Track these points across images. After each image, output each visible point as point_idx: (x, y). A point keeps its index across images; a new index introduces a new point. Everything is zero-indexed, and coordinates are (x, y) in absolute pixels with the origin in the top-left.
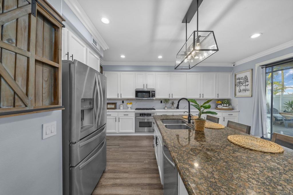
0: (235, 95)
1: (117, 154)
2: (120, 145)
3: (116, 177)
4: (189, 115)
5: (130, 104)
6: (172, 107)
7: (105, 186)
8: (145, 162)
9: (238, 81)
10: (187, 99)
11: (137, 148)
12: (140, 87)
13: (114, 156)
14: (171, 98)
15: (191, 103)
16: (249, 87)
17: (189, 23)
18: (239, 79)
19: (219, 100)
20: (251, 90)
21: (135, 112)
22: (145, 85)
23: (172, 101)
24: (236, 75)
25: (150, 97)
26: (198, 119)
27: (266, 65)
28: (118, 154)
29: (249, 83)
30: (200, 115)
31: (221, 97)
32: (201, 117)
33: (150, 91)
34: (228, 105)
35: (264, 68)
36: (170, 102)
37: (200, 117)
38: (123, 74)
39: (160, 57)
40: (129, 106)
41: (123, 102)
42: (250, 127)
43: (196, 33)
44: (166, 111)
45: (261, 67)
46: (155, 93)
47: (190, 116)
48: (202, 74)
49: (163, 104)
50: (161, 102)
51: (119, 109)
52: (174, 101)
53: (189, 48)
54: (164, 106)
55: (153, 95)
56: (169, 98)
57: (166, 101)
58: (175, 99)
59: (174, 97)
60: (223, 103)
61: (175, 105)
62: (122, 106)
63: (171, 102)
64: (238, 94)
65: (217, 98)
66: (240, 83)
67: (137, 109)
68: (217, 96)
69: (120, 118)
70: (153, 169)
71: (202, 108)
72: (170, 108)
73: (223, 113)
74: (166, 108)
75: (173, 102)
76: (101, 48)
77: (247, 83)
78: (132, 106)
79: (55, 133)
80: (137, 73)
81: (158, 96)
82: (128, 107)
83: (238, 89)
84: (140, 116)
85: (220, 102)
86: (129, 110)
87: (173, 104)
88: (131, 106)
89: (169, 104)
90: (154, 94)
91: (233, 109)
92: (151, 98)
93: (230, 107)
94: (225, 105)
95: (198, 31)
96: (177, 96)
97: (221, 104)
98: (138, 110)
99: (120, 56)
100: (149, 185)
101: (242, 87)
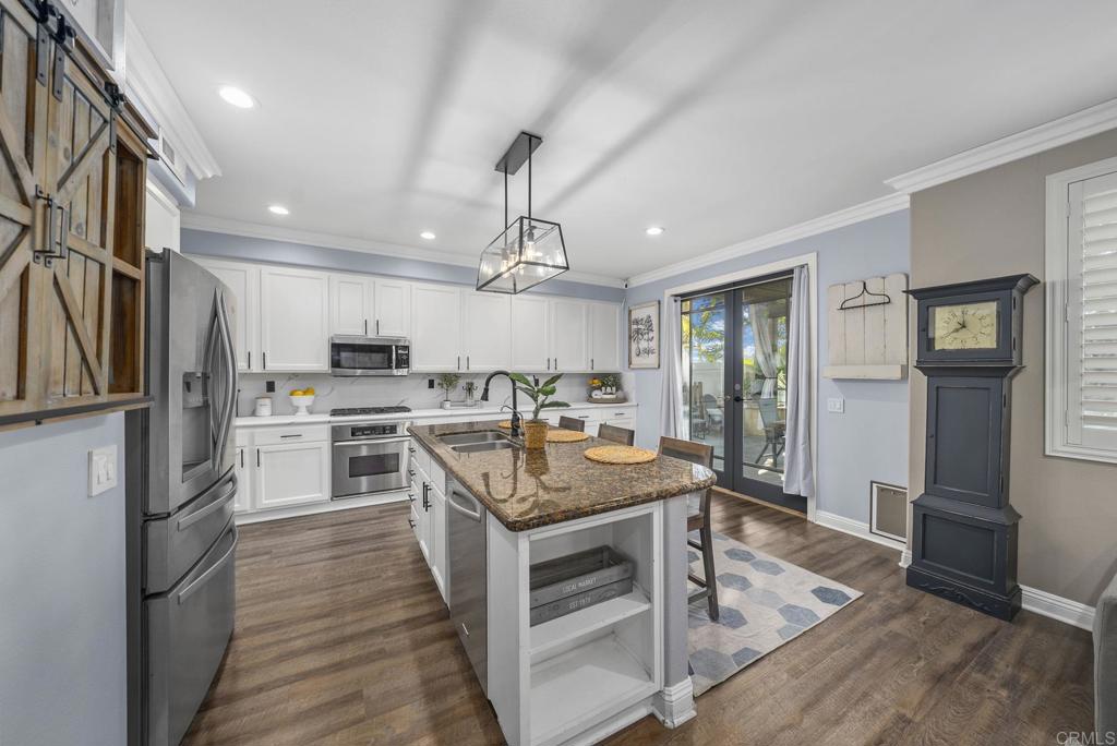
0: (630, 363)
1: (268, 579)
2: (274, 551)
3: (284, 637)
4: (515, 414)
5: (305, 393)
6: (469, 402)
7: (251, 670)
8: (384, 576)
9: (634, 327)
10: (507, 374)
11: (349, 546)
12: (353, 331)
13: (259, 587)
14: (463, 370)
15: (518, 384)
16: (653, 345)
17: (513, 174)
18: (637, 322)
19: (595, 376)
20: (657, 351)
21: (329, 422)
22: (371, 326)
23: (469, 381)
24: (630, 312)
25: (390, 367)
26: (532, 422)
27: (682, 295)
28: (275, 577)
29: (654, 334)
30: (536, 413)
31: (599, 369)
32: (539, 417)
33: (391, 346)
34: (614, 389)
35: (679, 303)
36: (462, 383)
37: (536, 416)
38: (271, 274)
39: (428, 236)
40: (304, 401)
41: (271, 387)
42: (633, 432)
43: (526, 222)
44: (449, 413)
45: (673, 299)
46: (408, 355)
47: (516, 419)
48: (554, 300)
49: (437, 391)
50: (431, 385)
51: (253, 414)
52: (475, 381)
53: (513, 243)
54: (441, 399)
55: (404, 362)
56: (456, 371)
57: (448, 380)
58: (477, 375)
59: (474, 368)
60: (603, 384)
61: (478, 394)
62: (267, 401)
63: (465, 385)
64: (635, 360)
65: (589, 371)
66: (638, 331)
67: (335, 413)
68: (590, 364)
69: (262, 449)
70: (416, 586)
71: (541, 395)
72: (463, 404)
73: (605, 411)
74: (448, 405)
75: (472, 384)
76: (189, 171)
77: (651, 335)
78: (314, 402)
79: (114, 483)
80: (336, 276)
81: (418, 364)
82: (295, 404)
83: (634, 346)
84: (353, 434)
85: (597, 383)
86: (302, 417)
87: (470, 389)
88: (309, 404)
89: (457, 393)
90: (405, 357)
91: (625, 400)
92: (395, 372)
93: (620, 394)
94: (609, 389)
95: (529, 218)
96: (482, 365)
97: (599, 388)
98: (344, 414)
99: (267, 206)
100: (406, 622)
101: (643, 344)
